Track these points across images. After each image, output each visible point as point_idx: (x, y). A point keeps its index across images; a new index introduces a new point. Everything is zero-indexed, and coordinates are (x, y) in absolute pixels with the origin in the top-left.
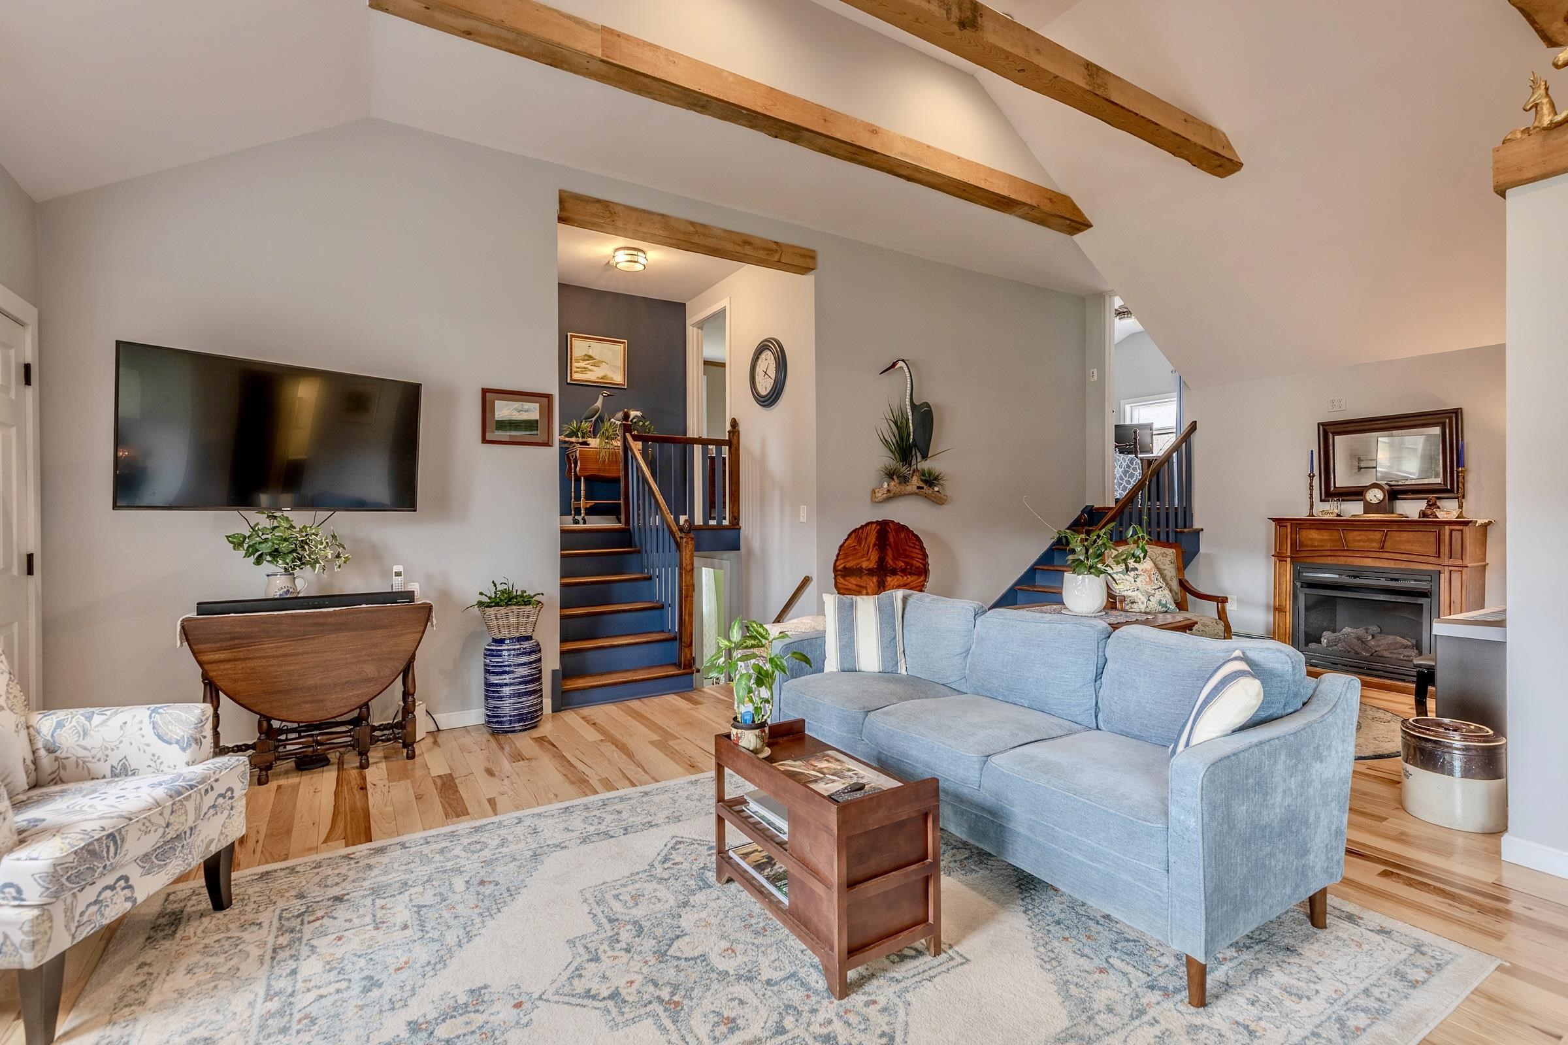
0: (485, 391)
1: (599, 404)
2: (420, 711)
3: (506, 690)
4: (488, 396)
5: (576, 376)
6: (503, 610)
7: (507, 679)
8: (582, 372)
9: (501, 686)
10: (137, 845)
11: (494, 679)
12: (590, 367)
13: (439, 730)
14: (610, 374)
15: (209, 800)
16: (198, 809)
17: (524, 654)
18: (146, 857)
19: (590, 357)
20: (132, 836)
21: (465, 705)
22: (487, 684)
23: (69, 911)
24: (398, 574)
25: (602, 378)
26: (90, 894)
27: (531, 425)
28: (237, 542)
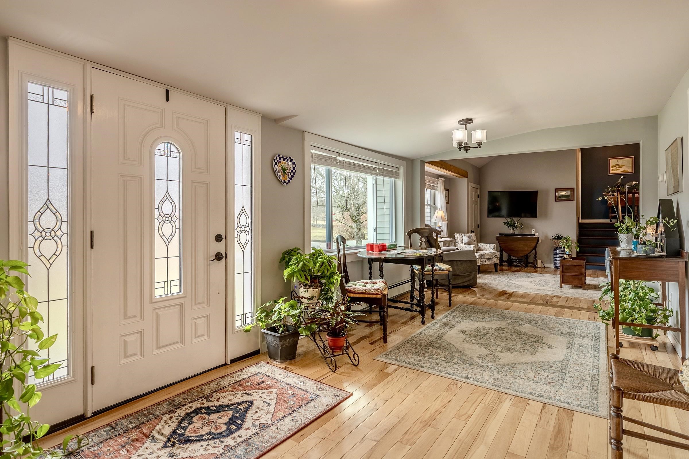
0: (556, 189)
1: (619, 181)
2: (539, 261)
3: (558, 259)
4: (557, 190)
5: (612, 172)
6: (556, 240)
7: (558, 256)
8: (614, 171)
9: (557, 258)
10: (486, 257)
11: (555, 256)
12: (617, 168)
13: (545, 267)
14: (626, 169)
15: (494, 255)
16: (493, 256)
17: (561, 251)
18: (487, 259)
19: (618, 165)
20: (486, 255)
21: (551, 263)
22: (554, 257)
23: (480, 261)
24: (533, 231)
25: (623, 171)
26: (482, 260)
27: (568, 196)
28: (505, 223)
